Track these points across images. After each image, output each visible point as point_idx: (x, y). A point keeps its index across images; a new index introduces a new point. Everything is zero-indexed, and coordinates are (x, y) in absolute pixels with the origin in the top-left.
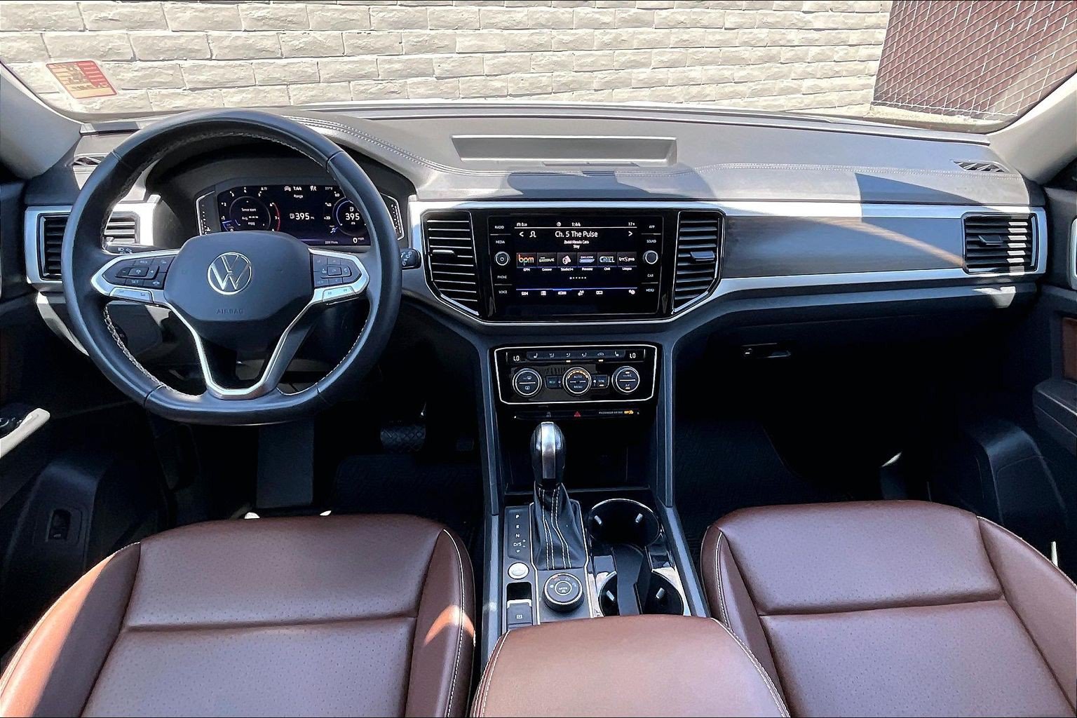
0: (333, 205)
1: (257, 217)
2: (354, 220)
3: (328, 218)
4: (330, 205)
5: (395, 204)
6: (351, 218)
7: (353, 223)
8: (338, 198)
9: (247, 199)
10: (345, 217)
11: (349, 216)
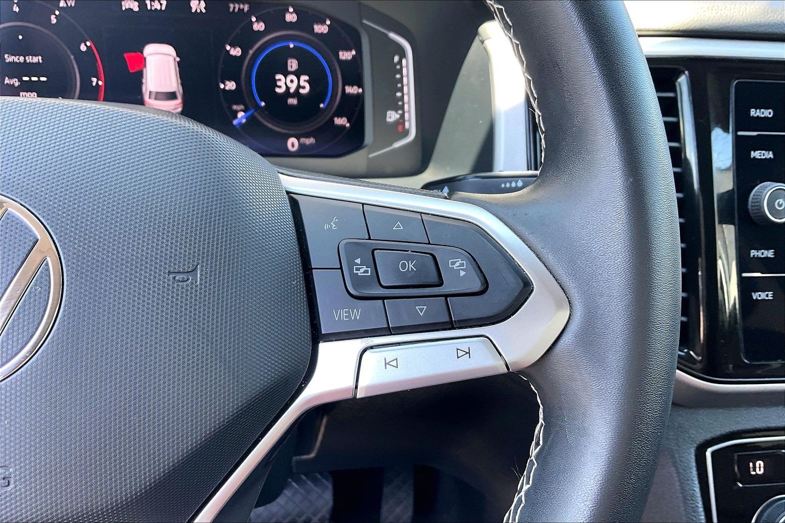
0: (245, 53)
1: (43, 79)
2: (297, 94)
3: (231, 85)
4: (236, 52)
5: (403, 55)
6: (288, 88)
7: (293, 101)
8: (260, 34)
9: (19, 30)
10: (274, 84)
11: (284, 83)
